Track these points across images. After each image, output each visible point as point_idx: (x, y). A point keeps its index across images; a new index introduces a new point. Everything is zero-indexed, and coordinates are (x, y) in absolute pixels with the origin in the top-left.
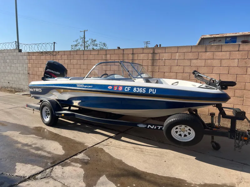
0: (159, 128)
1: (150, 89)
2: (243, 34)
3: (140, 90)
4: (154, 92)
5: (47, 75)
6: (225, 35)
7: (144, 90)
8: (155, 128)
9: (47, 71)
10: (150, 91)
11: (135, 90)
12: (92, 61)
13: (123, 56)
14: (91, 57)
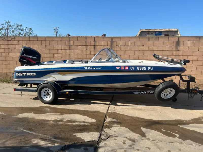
0: (148, 93)
1: (149, 67)
2: (166, 30)
3: (142, 68)
4: (152, 69)
5: (23, 60)
6: (155, 30)
7: (144, 68)
8: (145, 93)
9: (24, 57)
10: (149, 69)
11: (138, 68)
12: (54, 46)
13: (86, 43)
14: (53, 43)
